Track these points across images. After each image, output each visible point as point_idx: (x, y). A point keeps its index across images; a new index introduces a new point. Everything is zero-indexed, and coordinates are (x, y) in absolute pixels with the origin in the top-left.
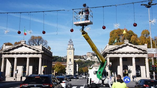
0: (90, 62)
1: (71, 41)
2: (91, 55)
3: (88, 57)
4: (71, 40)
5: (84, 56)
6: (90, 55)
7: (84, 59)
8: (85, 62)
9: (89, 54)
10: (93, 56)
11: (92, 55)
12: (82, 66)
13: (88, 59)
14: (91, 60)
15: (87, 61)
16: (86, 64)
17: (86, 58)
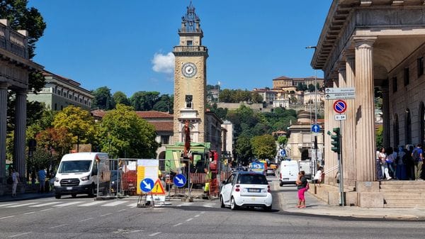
0: (286, 115)
1: (191, 17)
2: (290, 89)
3: (279, 95)
4: (191, 11)
5: (263, 91)
6: (285, 89)
7: (261, 106)
8: (268, 116)
9: (281, 84)
10: (299, 93)
11: (294, 89)
12: (253, 129)
13: (278, 105)
14: (288, 108)
15: (272, 110)
16: (269, 124)
17: (271, 100)
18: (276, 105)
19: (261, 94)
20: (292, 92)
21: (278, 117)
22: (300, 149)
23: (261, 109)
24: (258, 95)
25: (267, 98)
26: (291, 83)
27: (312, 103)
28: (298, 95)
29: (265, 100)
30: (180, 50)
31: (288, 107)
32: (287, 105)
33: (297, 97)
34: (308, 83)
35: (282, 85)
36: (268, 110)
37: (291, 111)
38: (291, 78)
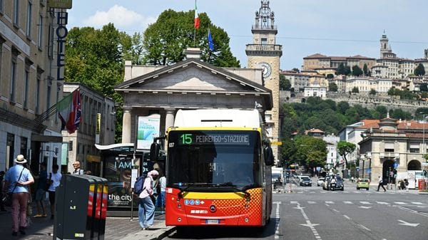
0: (322, 108)
1: (265, 12)
2: (328, 72)
3: (313, 79)
4: (265, 5)
5: (290, 73)
6: (321, 72)
8: (297, 108)
9: (315, 64)
10: (340, 77)
11: (332, 72)
14: (324, 98)
15: (304, 100)
16: (300, 120)
17: (302, 87)
18: (308, 93)
19: (287, 77)
20: (330, 76)
21: (311, 109)
22: (381, 159)
23: (288, 98)
24: (284, 79)
25: (296, 84)
26: (329, 63)
27: (358, 92)
28: (338, 80)
29: (293, 86)
30: (254, 49)
31: (324, 95)
32: (322, 94)
33: (336, 82)
34: (351, 64)
35: (316, 67)
36: (297, 100)
37: (328, 102)
38: (328, 56)
